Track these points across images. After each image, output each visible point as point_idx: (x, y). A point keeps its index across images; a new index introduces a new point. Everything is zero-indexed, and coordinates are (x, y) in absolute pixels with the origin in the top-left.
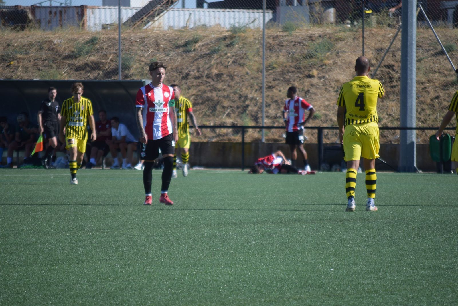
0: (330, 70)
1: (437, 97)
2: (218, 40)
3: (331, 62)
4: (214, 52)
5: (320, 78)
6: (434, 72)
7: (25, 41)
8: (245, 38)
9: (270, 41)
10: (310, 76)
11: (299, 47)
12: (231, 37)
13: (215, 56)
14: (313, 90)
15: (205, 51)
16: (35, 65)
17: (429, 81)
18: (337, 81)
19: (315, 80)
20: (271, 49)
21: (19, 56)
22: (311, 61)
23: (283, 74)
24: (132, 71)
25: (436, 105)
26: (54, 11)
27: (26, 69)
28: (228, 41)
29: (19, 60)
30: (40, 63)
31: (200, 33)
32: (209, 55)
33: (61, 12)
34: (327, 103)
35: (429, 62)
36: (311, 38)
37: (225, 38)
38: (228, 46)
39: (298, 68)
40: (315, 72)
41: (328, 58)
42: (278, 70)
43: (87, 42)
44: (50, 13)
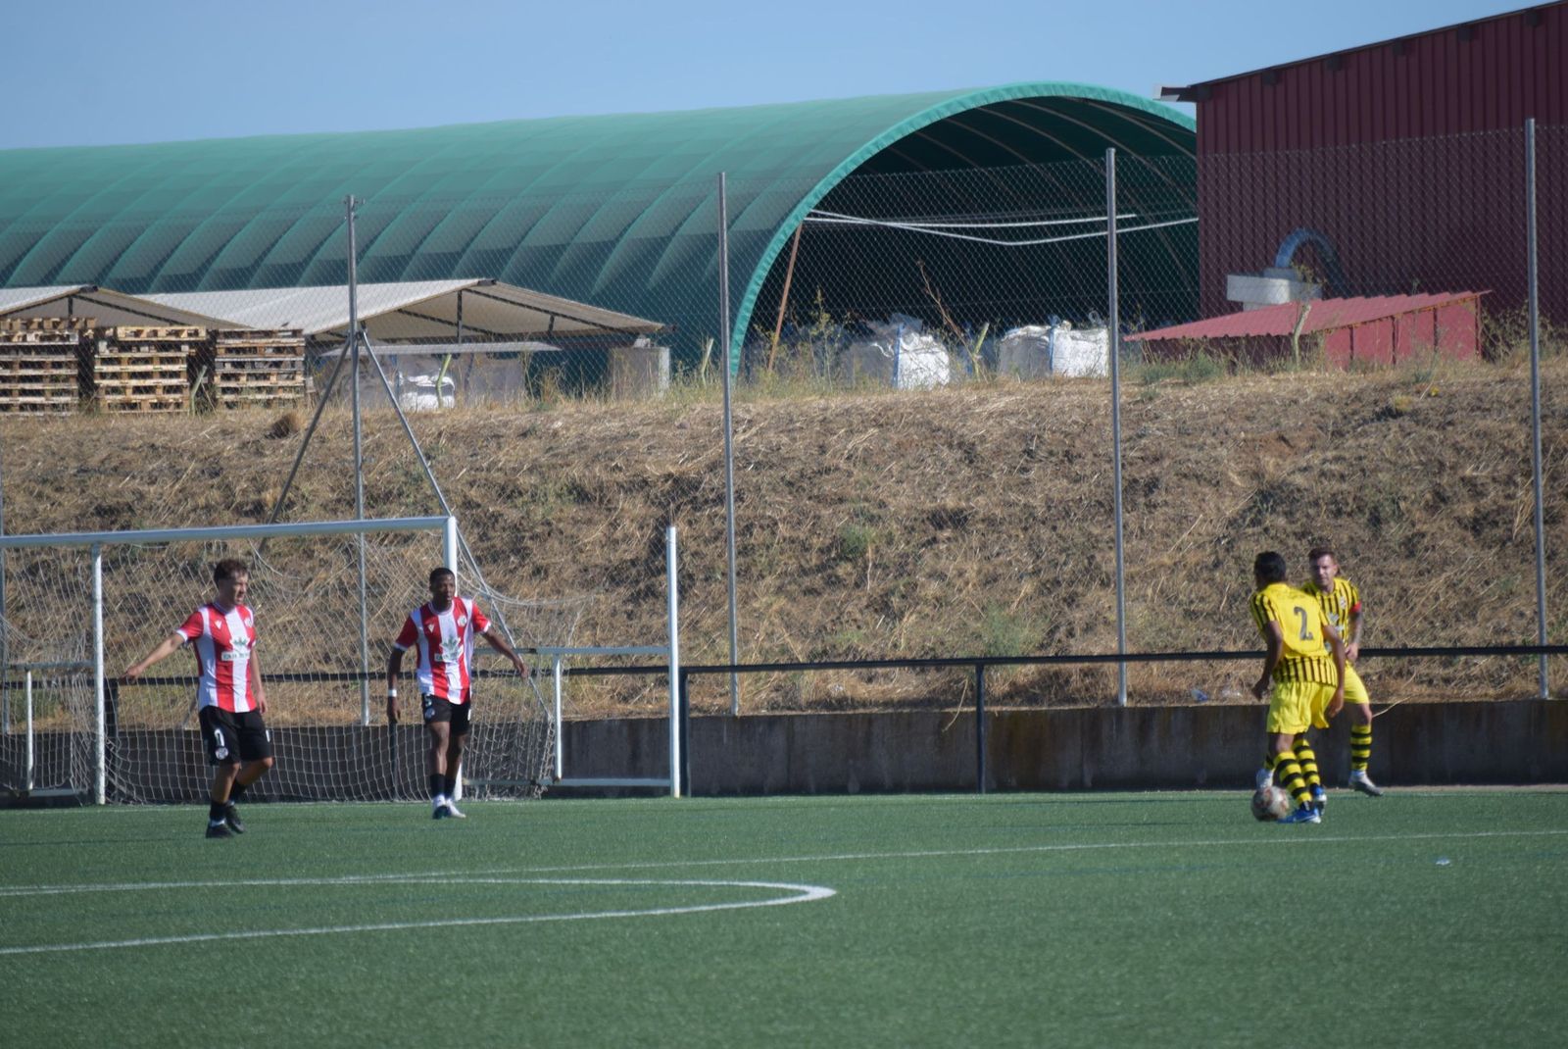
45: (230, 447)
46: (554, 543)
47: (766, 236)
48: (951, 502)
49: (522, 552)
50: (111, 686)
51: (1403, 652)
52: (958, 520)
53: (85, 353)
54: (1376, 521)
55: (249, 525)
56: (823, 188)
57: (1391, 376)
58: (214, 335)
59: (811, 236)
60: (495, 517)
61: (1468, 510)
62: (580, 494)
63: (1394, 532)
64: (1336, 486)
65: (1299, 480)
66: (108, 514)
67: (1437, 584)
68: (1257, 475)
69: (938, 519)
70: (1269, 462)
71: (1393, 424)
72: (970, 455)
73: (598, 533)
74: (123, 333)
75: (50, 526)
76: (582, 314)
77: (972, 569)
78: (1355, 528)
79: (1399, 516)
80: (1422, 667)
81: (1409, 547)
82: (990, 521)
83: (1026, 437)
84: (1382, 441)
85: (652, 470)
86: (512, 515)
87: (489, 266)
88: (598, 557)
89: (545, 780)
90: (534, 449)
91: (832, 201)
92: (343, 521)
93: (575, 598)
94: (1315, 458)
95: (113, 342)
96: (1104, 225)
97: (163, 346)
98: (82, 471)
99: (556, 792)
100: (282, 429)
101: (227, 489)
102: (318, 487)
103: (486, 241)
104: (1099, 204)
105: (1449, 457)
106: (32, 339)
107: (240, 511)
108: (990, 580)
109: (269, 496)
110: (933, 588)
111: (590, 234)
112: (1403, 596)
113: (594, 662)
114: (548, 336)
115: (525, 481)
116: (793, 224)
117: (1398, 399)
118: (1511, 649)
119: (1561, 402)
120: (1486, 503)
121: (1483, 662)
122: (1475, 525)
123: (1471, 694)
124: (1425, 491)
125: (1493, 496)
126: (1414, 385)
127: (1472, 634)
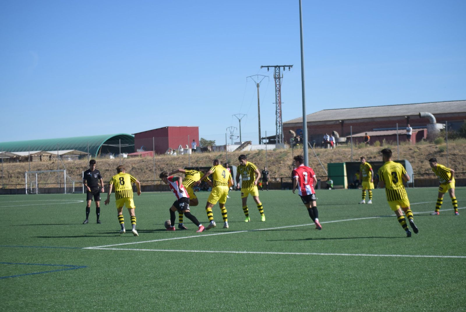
0: (286, 161)
1: (315, 168)
2: (255, 154)
3: (286, 159)
4: (254, 157)
5: (283, 164)
6: (314, 161)
7: (202, 156)
8: (262, 153)
9: (269, 154)
10: (280, 163)
11: (277, 155)
12: (259, 153)
13: (254, 158)
14: (281, 167)
15: (251, 157)
16: (205, 163)
17: (313, 164)
18: (288, 164)
19: (282, 164)
20: (269, 156)
21: (200, 160)
22: (281, 159)
23: (273, 162)
24: (231, 163)
25: (315, 171)
26: (217, 147)
27: (202, 164)
28: (258, 154)
29: (200, 161)
30: (206, 162)
31: (250, 152)
32: (252, 158)
33: (219, 147)
34: (285, 171)
35: (313, 158)
36: (281, 152)
37: (257, 153)
38: (258, 155)
39: (277, 161)
40: (282, 162)
41: (285, 158)
42: (272, 162)
43: (219, 156)
44: (217, 148)
45: (49, 164)
46: (75, 172)
47: (98, 146)
48: (107, 169)
49: (72, 173)
50: (38, 184)
51: (144, 181)
52: (108, 170)
53: (41, 156)
54: (142, 170)
55: (50, 171)
56: (103, 142)
57: (144, 158)
58: (51, 155)
59: (102, 146)
60: (70, 170)
61: (149, 169)
62: (77, 168)
63: (143, 171)
65: (136, 167)
66: (39, 170)
67: (147, 175)
68: (132, 166)
69: (106, 170)
70: (133, 165)
71: (144, 162)
72: (109, 165)
73: (78, 171)
74: (44, 155)
75: (34, 171)
76: (83, 153)
77: (109, 174)
78: (140, 171)
80: (145, 182)
81: (145, 172)
82: (111, 170)
83: (114, 163)
85: (83, 166)
86: (71, 170)
87: (76, 149)
88: (78, 173)
89: (73, 192)
90: (73, 164)
91: (104, 143)
92: (58, 170)
93: (77, 177)
94: (137, 165)
95: (43, 155)
96: (119, 146)
97: (47, 156)
98: (37, 166)
99: (74, 193)
100: (53, 163)
101: (48, 168)
102: (56, 168)
103: (76, 147)
104: (119, 143)
105: (148, 165)
106: (36, 155)
107: (49, 170)
108: (110, 175)
109: (52, 168)
110: (106, 176)
111: (84, 146)
112: (144, 176)
113: (78, 182)
114: (78, 155)
115: (73, 167)
116: (101, 145)
117: (144, 160)
118: (152, 181)
119: (157, 160)
120: (151, 169)
121: (150, 182)
122: (150, 170)
123: (149, 184)
124: (146, 168)
125: (151, 168)
126: (145, 159)
127: (149, 179)
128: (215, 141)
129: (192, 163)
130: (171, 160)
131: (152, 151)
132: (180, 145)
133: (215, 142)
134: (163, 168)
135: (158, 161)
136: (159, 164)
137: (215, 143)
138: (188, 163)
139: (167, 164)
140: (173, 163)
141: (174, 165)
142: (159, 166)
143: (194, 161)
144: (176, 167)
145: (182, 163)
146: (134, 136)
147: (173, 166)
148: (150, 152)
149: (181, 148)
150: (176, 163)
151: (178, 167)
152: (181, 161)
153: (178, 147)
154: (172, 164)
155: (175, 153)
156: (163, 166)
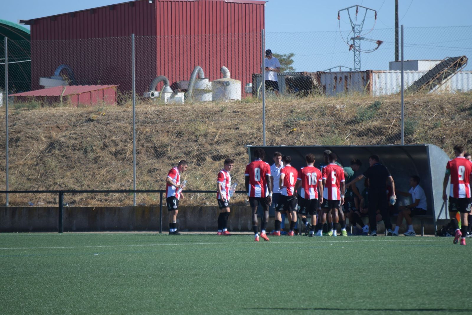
7: (307, 107)
16: (317, 131)
21: (302, 122)
24: (415, 136)
26: (339, 76)
27: (309, 135)
29: (301, 127)
30: (322, 129)
33: (346, 78)
43: (370, 107)
44: (336, 78)
51: (93, 191)
54: (86, 152)
57: (91, 109)
61: (113, 149)
63: (91, 156)
64: (74, 141)
65: (63, 139)
67: (103, 171)
68: (50, 138)
70: (54, 134)
71: (92, 123)
78: (80, 154)
79: (93, 151)
80: (99, 196)
81: (96, 160)
84: (88, 128)
94: (67, 133)
96: (4, 61)
104: (2, 55)
105: (108, 134)
112: (94, 175)
117: (93, 116)
118: (125, 191)
119: (141, 118)
120: (119, 148)
121: (117, 195)
122: (115, 154)
123: (113, 204)
124: (101, 144)
125: (121, 146)
126: (98, 112)
127: (114, 186)
128: (292, 55)
129: (270, 130)
130: (193, 120)
131: (106, 86)
132: (199, 68)
133: (292, 58)
134: (166, 146)
135: (144, 122)
136: (148, 130)
137: (291, 62)
138: (255, 131)
139: (179, 134)
140: (202, 128)
141: (205, 136)
142: (148, 138)
143: (277, 123)
144: (211, 144)
145: (233, 131)
146: (27, 28)
147: (201, 139)
148: (99, 87)
149: (199, 78)
150: (211, 129)
151: (218, 143)
152: (229, 123)
153: (192, 74)
154: (197, 133)
155: (181, 95)
156: (165, 139)
